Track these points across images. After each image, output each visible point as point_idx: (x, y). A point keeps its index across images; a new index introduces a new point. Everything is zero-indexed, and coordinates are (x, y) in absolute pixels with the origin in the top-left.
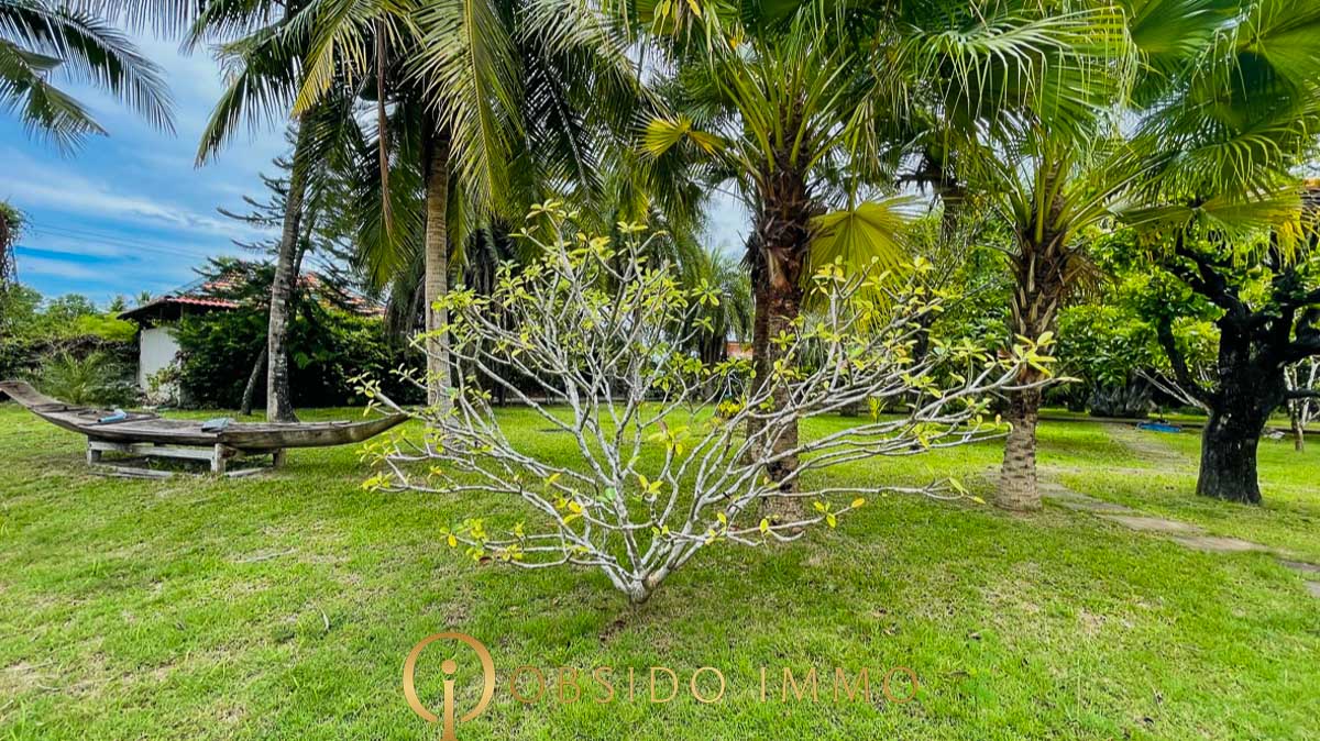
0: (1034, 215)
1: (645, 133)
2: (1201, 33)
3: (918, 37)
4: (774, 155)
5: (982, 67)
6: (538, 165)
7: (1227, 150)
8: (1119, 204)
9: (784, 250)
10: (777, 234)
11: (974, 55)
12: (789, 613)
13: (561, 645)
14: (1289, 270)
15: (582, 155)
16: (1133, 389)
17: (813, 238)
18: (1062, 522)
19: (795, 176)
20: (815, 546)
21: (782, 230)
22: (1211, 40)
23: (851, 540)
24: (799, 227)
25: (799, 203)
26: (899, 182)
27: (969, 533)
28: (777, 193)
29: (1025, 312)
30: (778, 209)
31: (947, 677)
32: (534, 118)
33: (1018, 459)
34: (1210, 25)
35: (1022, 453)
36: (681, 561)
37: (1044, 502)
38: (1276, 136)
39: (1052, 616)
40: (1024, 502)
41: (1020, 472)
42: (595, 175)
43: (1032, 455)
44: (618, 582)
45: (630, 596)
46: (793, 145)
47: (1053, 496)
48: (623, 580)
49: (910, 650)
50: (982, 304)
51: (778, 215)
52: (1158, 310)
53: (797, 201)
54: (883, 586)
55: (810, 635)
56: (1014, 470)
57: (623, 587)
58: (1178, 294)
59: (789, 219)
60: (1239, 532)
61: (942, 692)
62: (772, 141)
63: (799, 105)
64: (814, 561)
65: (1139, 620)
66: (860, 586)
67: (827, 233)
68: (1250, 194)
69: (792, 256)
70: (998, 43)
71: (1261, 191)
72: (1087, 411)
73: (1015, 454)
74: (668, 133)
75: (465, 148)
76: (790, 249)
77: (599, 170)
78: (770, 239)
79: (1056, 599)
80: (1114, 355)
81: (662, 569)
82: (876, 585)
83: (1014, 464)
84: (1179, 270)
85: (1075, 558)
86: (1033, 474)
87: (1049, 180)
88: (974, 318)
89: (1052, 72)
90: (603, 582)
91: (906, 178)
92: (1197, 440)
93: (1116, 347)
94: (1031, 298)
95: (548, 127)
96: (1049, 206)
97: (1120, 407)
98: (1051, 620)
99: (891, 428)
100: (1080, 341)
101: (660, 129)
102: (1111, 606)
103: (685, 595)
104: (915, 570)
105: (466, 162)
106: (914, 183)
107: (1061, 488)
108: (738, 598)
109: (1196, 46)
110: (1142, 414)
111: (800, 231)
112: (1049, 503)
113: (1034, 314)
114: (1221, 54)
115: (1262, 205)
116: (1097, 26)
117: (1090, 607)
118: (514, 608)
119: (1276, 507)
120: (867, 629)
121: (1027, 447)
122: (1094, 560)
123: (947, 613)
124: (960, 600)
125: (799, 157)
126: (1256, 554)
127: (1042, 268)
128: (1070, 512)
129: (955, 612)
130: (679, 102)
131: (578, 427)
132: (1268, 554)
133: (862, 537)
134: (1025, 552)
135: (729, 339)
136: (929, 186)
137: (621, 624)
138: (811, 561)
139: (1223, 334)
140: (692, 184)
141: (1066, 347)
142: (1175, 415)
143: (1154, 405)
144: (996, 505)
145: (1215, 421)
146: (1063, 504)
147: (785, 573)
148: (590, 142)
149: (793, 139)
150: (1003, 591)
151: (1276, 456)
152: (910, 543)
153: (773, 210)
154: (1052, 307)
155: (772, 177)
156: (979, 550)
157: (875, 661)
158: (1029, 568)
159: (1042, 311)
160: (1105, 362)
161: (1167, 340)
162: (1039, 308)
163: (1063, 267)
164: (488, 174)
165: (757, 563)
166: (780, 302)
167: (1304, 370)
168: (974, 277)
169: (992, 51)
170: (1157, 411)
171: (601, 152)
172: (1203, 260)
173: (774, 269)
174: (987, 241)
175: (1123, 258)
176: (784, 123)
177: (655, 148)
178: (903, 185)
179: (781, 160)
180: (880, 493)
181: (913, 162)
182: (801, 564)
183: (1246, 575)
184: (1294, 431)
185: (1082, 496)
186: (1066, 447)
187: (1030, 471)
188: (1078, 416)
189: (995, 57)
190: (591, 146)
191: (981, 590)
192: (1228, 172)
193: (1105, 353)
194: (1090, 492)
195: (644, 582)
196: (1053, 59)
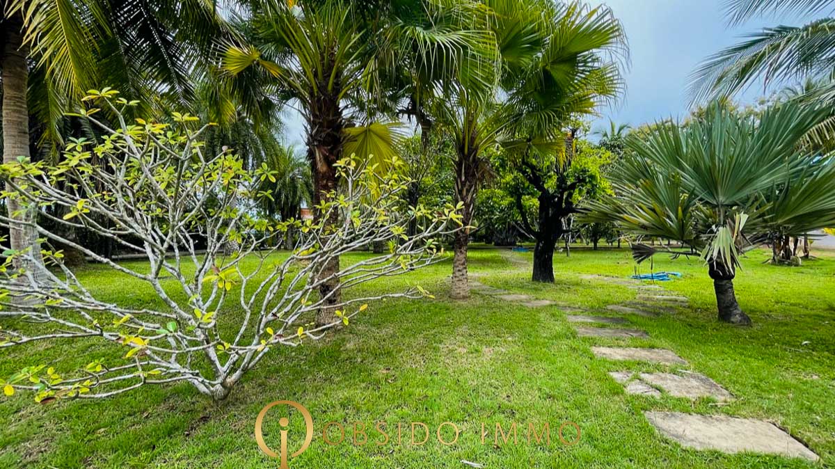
0: (464, 139)
1: (225, 57)
2: (529, 56)
3: (400, 25)
4: (316, 83)
5: (433, 50)
6: (132, 66)
7: (539, 116)
8: (499, 138)
9: (326, 148)
10: (321, 137)
11: (429, 42)
12: (332, 382)
13: (146, 450)
14: (562, 174)
15: (174, 64)
16: (511, 231)
17: (344, 142)
18: (479, 302)
19: (330, 99)
20: (351, 336)
21: (323, 135)
22: (532, 61)
23: (373, 329)
24: (335, 133)
25: (334, 118)
26: (398, 114)
27: (436, 314)
28: (320, 110)
29: (460, 192)
30: (321, 121)
31: (420, 400)
32: (125, 26)
33: (459, 271)
34: (533, 53)
35: (461, 267)
36: (252, 363)
37: (472, 293)
38: (556, 112)
39: (472, 353)
40: (462, 293)
41: (460, 278)
42: (186, 81)
43: (465, 268)
44: (202, 388)
45: (213, 396)
46: (329, 79)
47: (476, 289)
48: (206, 386)
49: (401, 389)
50: (443, 187)
51: (321, 125)
52: (516, 191)
53: (333, 116)
54: (389, 353)
55: (343, 394)
56: (458, 277)
57: (207, 390)
58: (524, 184)
59: (328, 128)
60: (547, 296)
61: (417, 409)
62: (316, 75)
63: (333, 54)
64: (350, 346)
65: (509, 346)
66: (376, 356)
67: (354, 139)
68: (548, 138)
69: (331, 152)
70: (441, 38)
71: (551, 137)
72: (493, 243)
73: (458, 269)
74: (242, 58)
75: (42, 37)
76: (329, 147)
77: (190, 78)
78: (316, 140)
79: (474, 343)
80: (501, 214)
81: (238, 372)
82: (385, 354)
83: (458, 274)
84: (524, 172)
85: (483, 320)
86: (466, 278)
87: (470, 121)
88: (441, 196)
89: (465, 60)
90: (191, 390)
91: (401, 111)
92: (531, 255)
93: (502, 211)
94: (463, 184)
95: (139, 36)
96: (470, 134)
97: (506, 240)
98: (471, 355)
99: (384, 259)
100: (487, 207)
101: (236, 56)
102: (497, 342)
103: (260, 385)
104: (407, 341)
105: (45, 50)
106: (406, 116)
107: (479, 284)
108: (298, 380)
109: (526, 62)
110: (513, 244)
111: (334, 137)
112: (473, 292)
113: (464, 193)
114: (537, 67)
115: (552, 144)
116: (485, 40)
117: (488, 344)
118: (103, 430)
119: (560, 283)
120: (378, 382)
121: (463, 264)
122: (491, 319)
123: (422, 362)
124: (430, 354)
125: (333, 89)
126: (552, 305)
127: (467, 168)
128: (482, 296)
129: (427, 361)
130: (252, 37)
131: (153, 276)
132: (556, 305)
133: (378, 326)
134: (462, 320)
135: (302, 207)
136: (414, 118)
137: (205, 419)
138: (348, 345)
139: (540, 204)
140: (266, 99)
141: (482, 211)
142: (527, 243)
143: (519, 239)
144: (450, 297)
145: (538, 246)
146: (480, 292)
147: (331, 357)
148: (180, 55)
149: (329, 76)
150: (451, 344)
151: (561, 260)
152: (406, 325)
153: (317, 121)
154: (472, 189)
155: (316, 99)
156: (440, 324)
157: (382, 401)
158: (463, 329)
159: (468, 191)
160: (498, 218)
161: (520, 206)
162: (467, 190)
163: (477, 168)
164: (71, 64)
165: (313, 353)
166: (325, 182)
167: (569, 220)
168: (440, 173)
169: (438, 42)
170: (520, 242)
171: (191, 65)
172: (533, 168)
173: (320, 159)
174: (446, 153)
175: (503, 165)
176: (323, 66)
177: (233, 68)
178: (401, 115)
179: (322, 89)
180: (382, 299)
181: (405, 103)
182: (341, 349)
183: (547, 316)
184: (566, 248)
185: (488, 287)
186: (483, 262)
187: (465, 277)
188: (489, 245)
189: (439, 45)
190: (182, 59)
191: (440, 346)
192: (539, 125)
193: (498, 213)
194: (492, 285)
195: (222, 384)
196: (466, 53)
